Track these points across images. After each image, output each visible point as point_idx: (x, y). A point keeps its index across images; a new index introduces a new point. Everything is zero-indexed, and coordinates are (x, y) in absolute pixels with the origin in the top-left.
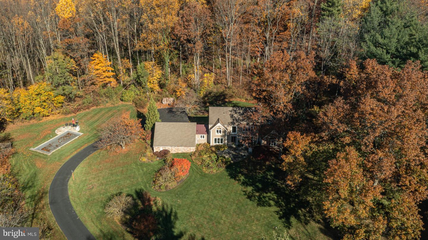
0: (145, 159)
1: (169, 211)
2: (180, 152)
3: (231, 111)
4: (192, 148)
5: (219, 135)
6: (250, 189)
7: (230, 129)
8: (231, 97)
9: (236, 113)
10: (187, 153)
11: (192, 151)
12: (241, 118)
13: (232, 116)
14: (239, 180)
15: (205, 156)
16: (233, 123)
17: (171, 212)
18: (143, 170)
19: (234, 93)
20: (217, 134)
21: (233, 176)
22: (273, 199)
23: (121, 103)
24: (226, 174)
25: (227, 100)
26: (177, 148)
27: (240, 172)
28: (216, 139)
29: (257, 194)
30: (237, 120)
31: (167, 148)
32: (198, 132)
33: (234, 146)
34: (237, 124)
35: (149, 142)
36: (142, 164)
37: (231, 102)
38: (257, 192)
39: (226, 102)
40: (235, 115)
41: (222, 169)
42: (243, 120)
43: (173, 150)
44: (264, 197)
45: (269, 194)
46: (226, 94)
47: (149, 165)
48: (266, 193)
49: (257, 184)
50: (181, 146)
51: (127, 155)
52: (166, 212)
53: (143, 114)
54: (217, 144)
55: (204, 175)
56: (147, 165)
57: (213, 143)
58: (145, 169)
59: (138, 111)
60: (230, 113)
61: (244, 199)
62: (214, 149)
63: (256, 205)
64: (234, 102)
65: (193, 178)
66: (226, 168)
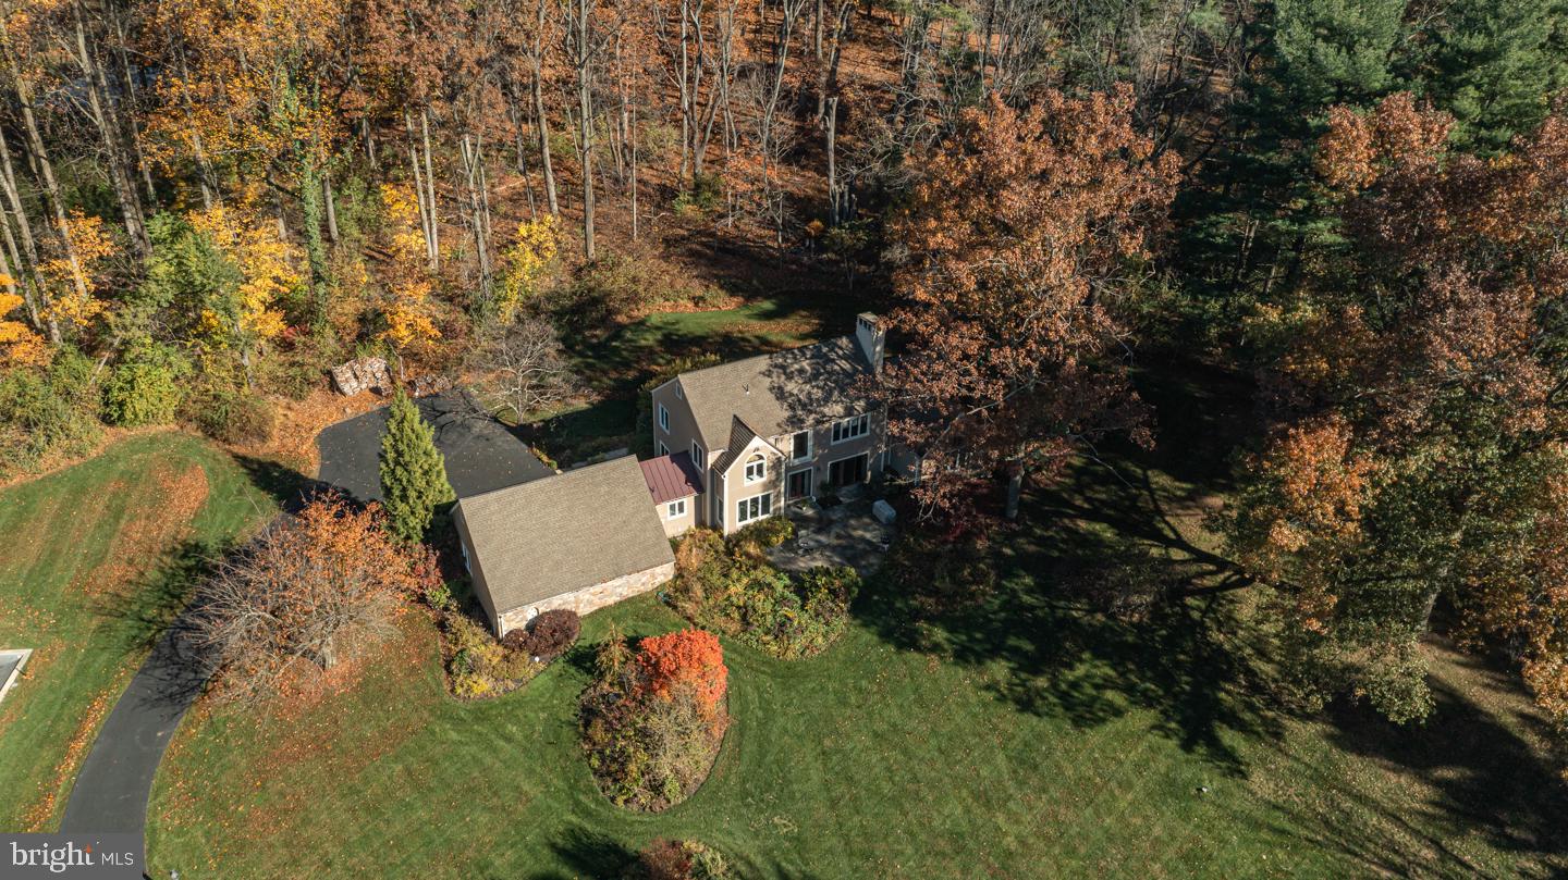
0: (483, 685)
2: (611, 601)
3: (768, 374)
4: (658, 570)
5: (754, 487)
6: (1000, 670)
7: (788, 445)
8: (633, 299)
9: (790, 377)
10: (641, 598)
11: (660, 579)
12: (818, 394)
13: (780, 394)
14: (936, 648)
15: (736, 589)
16: (794, 421)
18: (509, 739)
19: (635, 280)
20: (747, 483)
21: (906, 640)
22: (1107, 683)
23: (106, 437)
24: (868, 636)
25: (621, 319)
26: (598, 588)
27: (917, 614)
28: (743, 504)
29: (1042, 682)
30: (804, 407)
31: (556, 603)
32: (659, 493)
33: (808, 512)
34: (810, 420)
35: (441, 596)
36: (482, 712)
37: (642, 323)
38: (1037, 672)
39: (622, 327)
40: (791, 387)
41: (841, 622)
42: (826, 400)
43: (584, 601)
44: (1075, 685)
45: (1081, 670)
46: (608, 294)
47: (520, 703)
48: (1071, 667)
49: (1012, 641)
50: (618, 575)
51: (371, 689)
53: (275, 465)
54: (750, 521)
55: (788, 675)
56: (511, 706)
57: (732, 524)
58: (512, 729)
59: (243, 461)
60: (767, 381)
61: (1009, 719)
62: (752, 549)
63: (1069, 727)
64: (655, 320)
65: (752, 695)
66: (855, 611)
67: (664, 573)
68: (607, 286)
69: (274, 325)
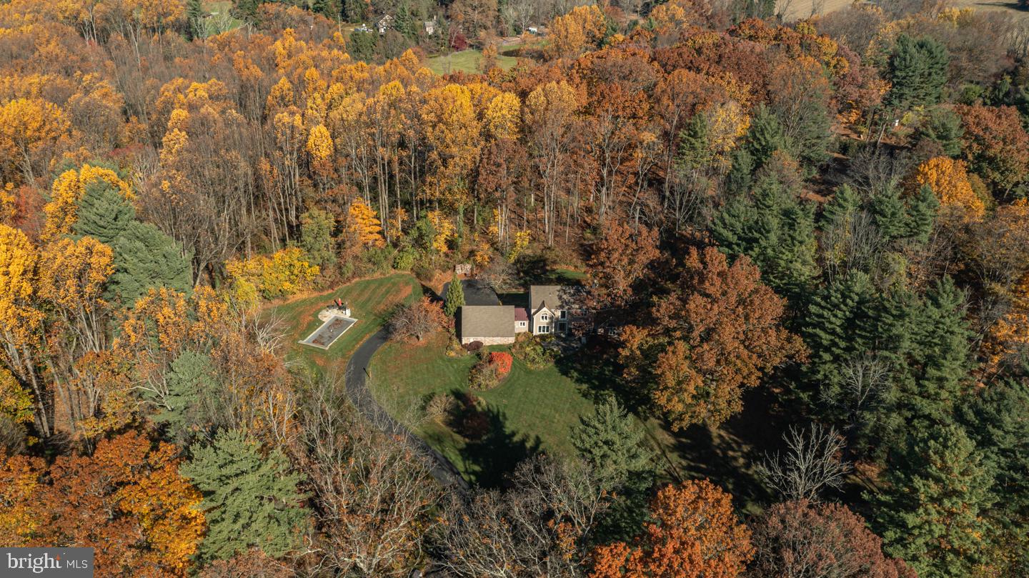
0: (453, 354)
1: (495, 410)
2: (495, 344)
3: (559, 291)
4: (510, 338)
5: (545, 322)
6: (585, 386)
7: (558, 313)
8: (554, 262)
9: (565, 294)
10: (504, 345)
11: (510, 342)
12: (572, 300)
13: (560, 298)
14: (572, 377)
15: (528, 349)
16: (562, 307)
17: (498, 412)
18: (453, 367)
19: (558, 256)
20: (541, 320)
21: (565, 372)
23: (393, 271)
24: (556, 370)
25: (548, 268)
26: (491, 338)
27: (573, 368)
28: (540, 327)
29: (593, 392)
30: (566, 303)
31: (479, 339)
32: (517, 318)
33: (563, 335)
34: (567, 307)
35: (453, 330)
36: (451, 360)
37: (554, 270)
38: (593, 389)
39: (547, 271)
40: (565, 297)
41: (551, 365)
42: (574, 303)
43: (487, 341)
44: (601, 395)
45: (606, 392)
46: (547, 259)
47: (459, 361)
48: (604, 390)
49: (594, 381)
50: (497, 336)
51: (427, 348)
52: (492, 412)
53: (431, 289)
54: (542, 333)
55: (529, 372)
56: (457, 361)
57: (536, 332)
58: (455, 366)
59: (423, 286)
60: (558, 293)
61: (579, 398)
62: (538, 340)
63: (592, 403)
64: (559, 271)
65: (517, 374)
66: (556, 363)
67: (511, 340)
68: (547, 256)
69: (445, 249)
